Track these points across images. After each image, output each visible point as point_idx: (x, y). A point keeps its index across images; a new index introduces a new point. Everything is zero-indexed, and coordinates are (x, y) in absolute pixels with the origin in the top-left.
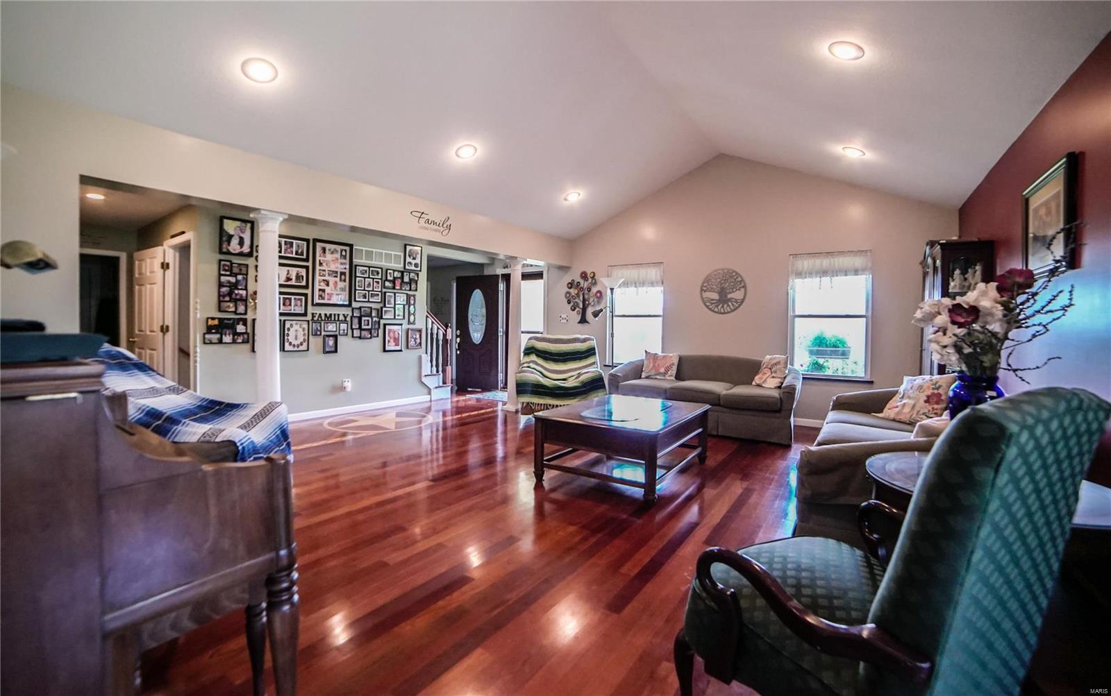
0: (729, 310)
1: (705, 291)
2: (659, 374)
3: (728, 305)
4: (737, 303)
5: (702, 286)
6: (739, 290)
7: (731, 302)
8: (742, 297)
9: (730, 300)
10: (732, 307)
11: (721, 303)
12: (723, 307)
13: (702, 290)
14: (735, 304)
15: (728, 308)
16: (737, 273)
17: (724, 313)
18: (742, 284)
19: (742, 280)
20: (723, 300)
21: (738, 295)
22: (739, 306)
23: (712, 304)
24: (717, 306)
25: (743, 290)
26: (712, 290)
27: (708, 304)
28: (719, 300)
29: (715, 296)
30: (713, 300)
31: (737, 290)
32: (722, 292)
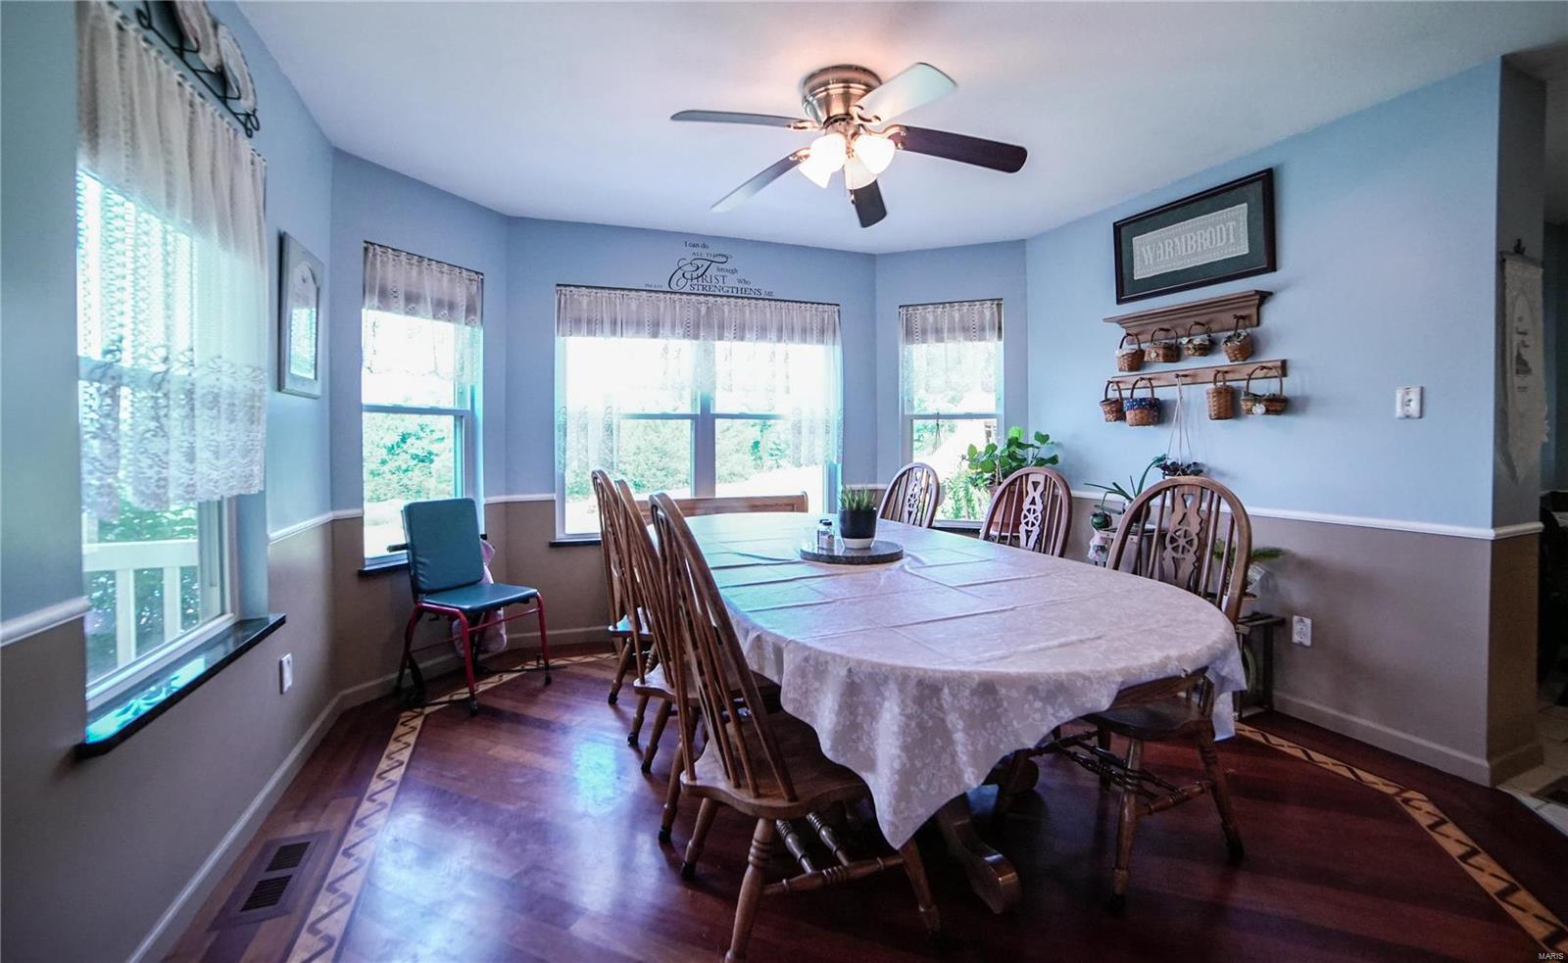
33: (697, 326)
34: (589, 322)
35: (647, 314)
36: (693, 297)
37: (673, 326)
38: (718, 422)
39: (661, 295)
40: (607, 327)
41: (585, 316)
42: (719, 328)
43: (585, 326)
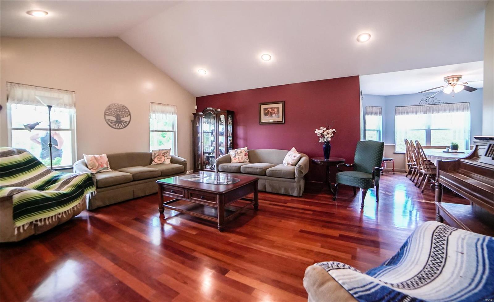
0: (122, 127)
1: (107, 115)
2: (105, 168)
3: (122, 125)
4: (126, 123)
5: (105, 112)
6: (127, 116)
7: (123, 123)
8: (129, 121)
9: (122, 121)
10: (124, 126)
11: (118, 123)
12: (118, 125)
13: (105, 114)
14: (125, 124)
15: (121, 126)
16: (126, 107)
17: (120, 129)
18: (129, 114)
19: (129, 111)
20: (119, 121)
21: (127, 119)
22: (128, 125)
23: (112, 123)
24: (115, 125)
25: (129, 116)
26: (112, 115)
27: (109, 123)
28: (116, 121)
29: (114, 119)
30: (112, 121)
31: (126, 116)
32: (118, 117)
33: (427, 111)
34: (402, 113)
35: (414, 110)
36: (426, 106)
37: (421, 112)
38: (432, 130)
39: (418, 106)
40: (406, 114)
41: (401, 112)
42: (432, 111)
43: (401, 114)
